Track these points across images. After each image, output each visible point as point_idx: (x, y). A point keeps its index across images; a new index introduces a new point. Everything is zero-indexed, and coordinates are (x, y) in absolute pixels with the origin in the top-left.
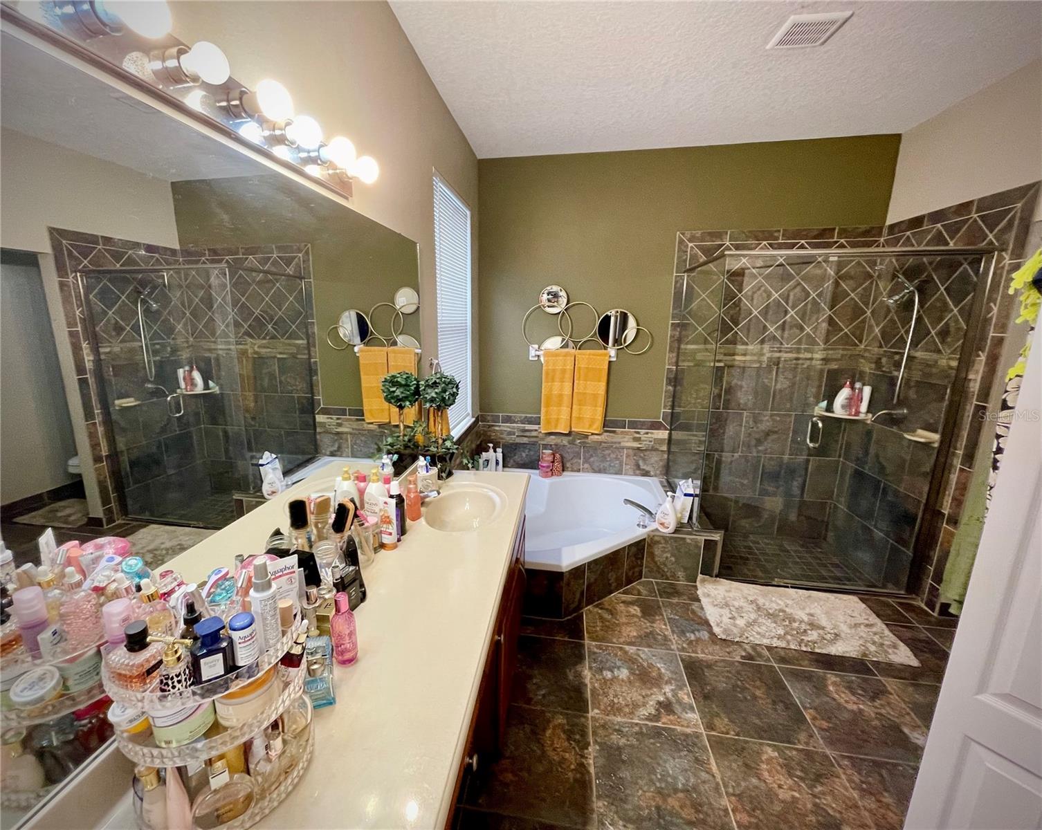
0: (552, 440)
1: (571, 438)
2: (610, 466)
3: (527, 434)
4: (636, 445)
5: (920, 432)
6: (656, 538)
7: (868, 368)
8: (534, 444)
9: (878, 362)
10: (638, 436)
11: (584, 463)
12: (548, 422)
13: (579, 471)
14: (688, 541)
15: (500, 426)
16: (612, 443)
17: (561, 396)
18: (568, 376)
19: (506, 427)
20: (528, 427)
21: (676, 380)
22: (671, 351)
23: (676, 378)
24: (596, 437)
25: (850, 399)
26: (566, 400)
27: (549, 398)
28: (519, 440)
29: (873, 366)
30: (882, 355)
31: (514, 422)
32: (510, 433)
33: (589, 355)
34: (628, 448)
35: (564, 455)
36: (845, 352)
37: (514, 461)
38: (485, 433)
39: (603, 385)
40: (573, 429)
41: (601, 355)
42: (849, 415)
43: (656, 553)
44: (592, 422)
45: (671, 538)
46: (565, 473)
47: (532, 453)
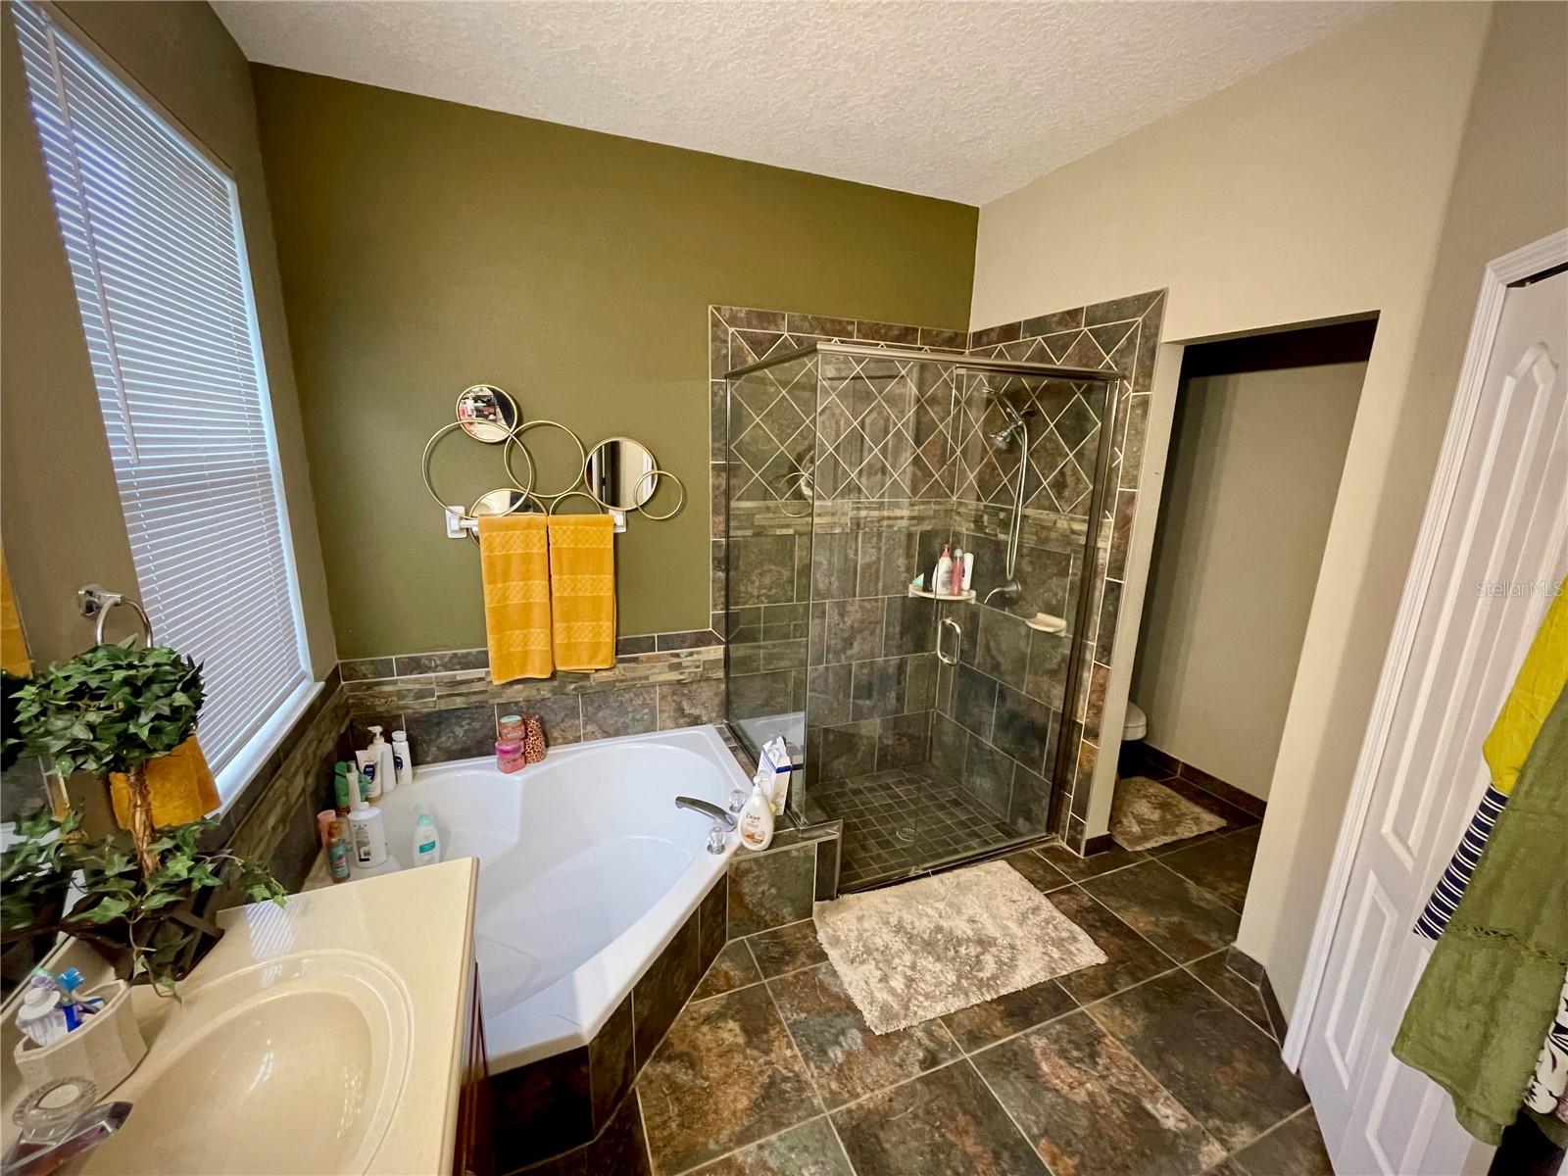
0: (518, 693)
1: (556, 683)
2: (634, 720)
3: (464, 689)
4: (674, 676)
5: (1041, 616)
6: (744, 866)
7: (965, 528)
8: (481, 706)
9: (978, 521)
10: (676, 660)
11: (586, 724)
12: (506, 659)
13: (577, 740)
14: (794, 853)
15: (395, 683)
16: (634, 679)
17: (527, 607)
18: (538, 567)
19: (410, 681)
20: (461, 675)
21: (727, 560)
22: (716, 512)
23: (727, 558)
24: (604, 674)
25: (951, 572)
26: (539, 615)
27: (501, 613)
28: (443, 705)
29: (972, 525)
30: (983, 512)
31: (429, 669)
32: (421, 695)
33: (576, 524)
34: (662, 684)
35: (546, 718)
36: (937, 507)
37: (439, 749)
38: (360, 704)
39: (608, 578)
40: (559, 668)
41: (597, 524)
42: (952, 594)
43: (746, 890)
44: (595, 648)
45: (767, 857)
46: (551, 751)
47: (477, 725)
